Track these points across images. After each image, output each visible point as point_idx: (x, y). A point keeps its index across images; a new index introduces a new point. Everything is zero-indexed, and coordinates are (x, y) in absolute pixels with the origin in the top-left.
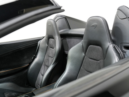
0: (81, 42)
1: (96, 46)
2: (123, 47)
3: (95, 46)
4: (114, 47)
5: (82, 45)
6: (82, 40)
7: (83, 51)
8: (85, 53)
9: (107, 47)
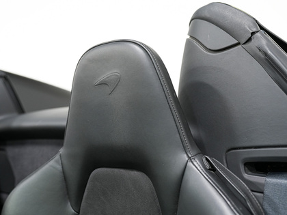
0: (57, 157)
1: (123, 171)
2: (242, 167)
3: (116, 170)
4: (212, 170)
5: (59, 167)
6: (62, 151)
7: (68, 194)
8: (77, 205)
9: (177, 170)
